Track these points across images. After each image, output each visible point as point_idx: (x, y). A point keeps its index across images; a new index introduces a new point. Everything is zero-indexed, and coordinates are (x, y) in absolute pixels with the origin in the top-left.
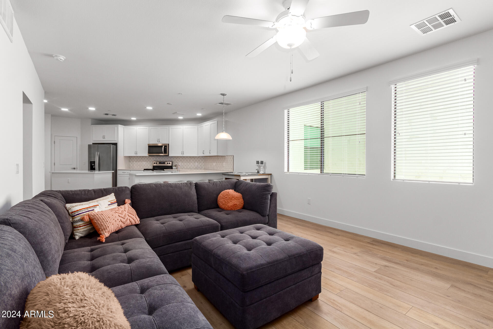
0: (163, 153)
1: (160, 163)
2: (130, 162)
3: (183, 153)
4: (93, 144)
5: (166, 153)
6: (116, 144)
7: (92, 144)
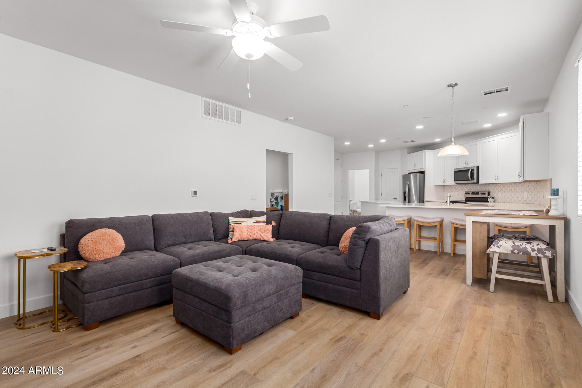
0: (470, 179)
1: (473, 193)
2: (444, 192)
3: (497, 178)
4: (409, 173)
5: (474, 179)
6: (423, 172)
7: (407, 174)
